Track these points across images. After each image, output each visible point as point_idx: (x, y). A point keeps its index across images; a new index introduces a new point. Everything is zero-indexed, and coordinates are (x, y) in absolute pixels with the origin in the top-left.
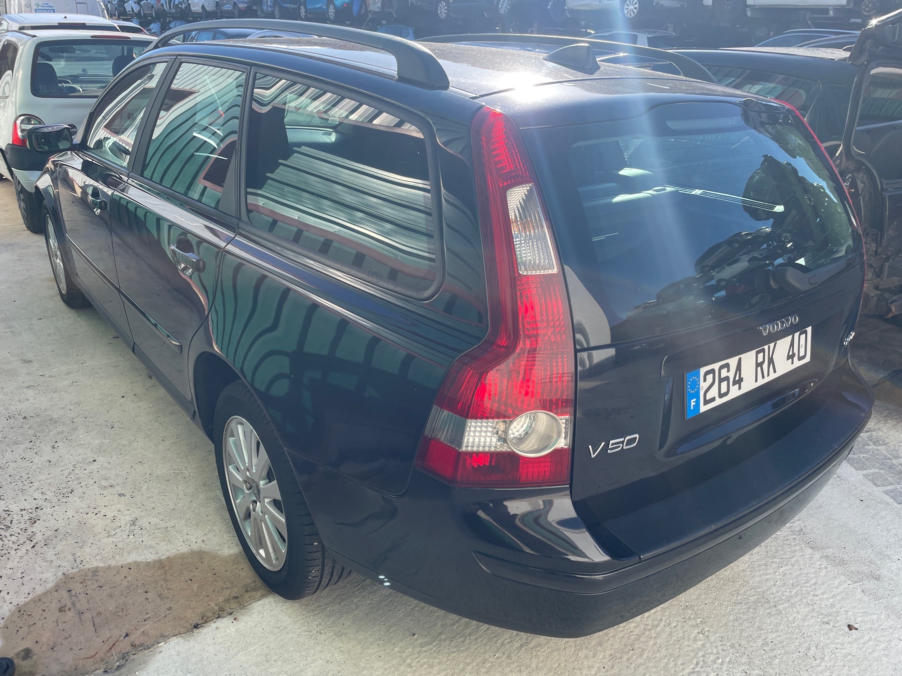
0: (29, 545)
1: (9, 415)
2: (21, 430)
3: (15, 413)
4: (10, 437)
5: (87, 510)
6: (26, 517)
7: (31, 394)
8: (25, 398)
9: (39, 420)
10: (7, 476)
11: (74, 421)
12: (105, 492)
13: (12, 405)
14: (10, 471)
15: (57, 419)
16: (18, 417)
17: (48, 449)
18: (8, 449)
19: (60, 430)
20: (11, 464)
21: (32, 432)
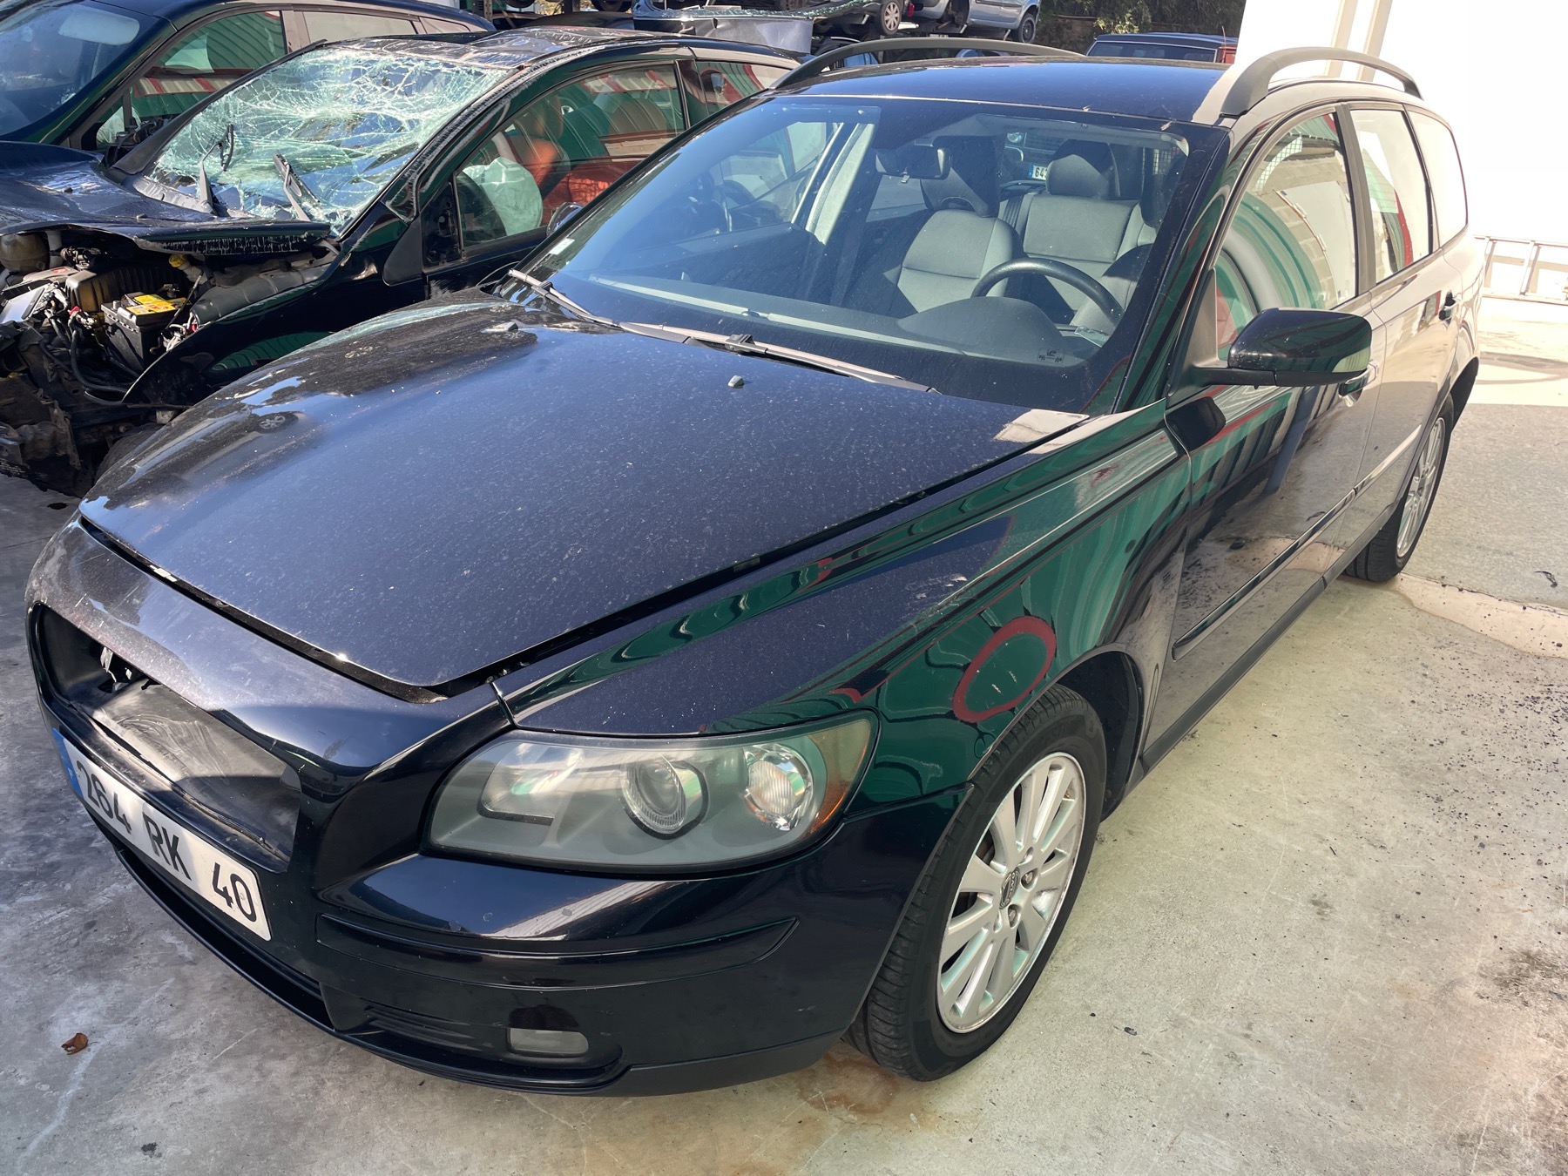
0: (1553, 689)
1: (1457, 821)
2: (1460, 788)
3: (1445, 817)
4: (1485, 790)
5: (1472, 677)
6: (1539, 706)
7: (1390, 831)
8: (1405, 830)
9: (1422, 785)
10: (1529, 749)
11: (1378, 753)
12: (1437, 676)
13: (1437, 834)
14: (1519, 751)
15: (1397, 769)
16: (1447, 808)
17: (1449, 745)
18: (1501, 776)
19: (1411, 756)
20: (1512, 758)
21: (1449, 777)
